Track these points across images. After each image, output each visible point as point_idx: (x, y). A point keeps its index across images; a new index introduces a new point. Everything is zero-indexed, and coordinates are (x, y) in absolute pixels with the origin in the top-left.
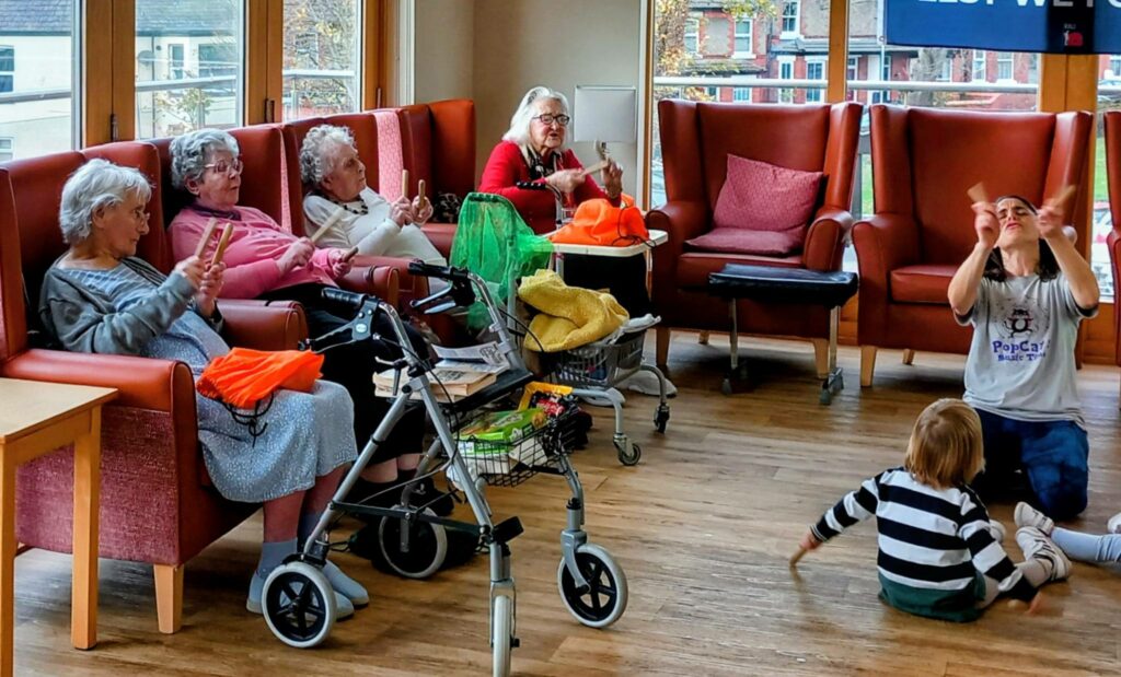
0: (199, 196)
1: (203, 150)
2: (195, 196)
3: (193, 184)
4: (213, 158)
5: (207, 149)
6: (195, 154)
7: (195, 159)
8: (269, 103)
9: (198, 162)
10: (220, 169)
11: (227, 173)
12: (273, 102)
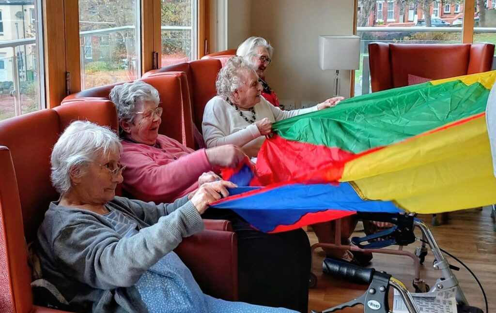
0: (130, 134)
1: (135, 101)
2: (127, 133)
3: (126, 125)
4: (143, 107)
5: (138, 100)
6: (128, 103)
7: (129, 108)
8: (155, 55)
9: (131, 110)
10: (148, 115)
11: (151, 118)
12: (157, 53)
